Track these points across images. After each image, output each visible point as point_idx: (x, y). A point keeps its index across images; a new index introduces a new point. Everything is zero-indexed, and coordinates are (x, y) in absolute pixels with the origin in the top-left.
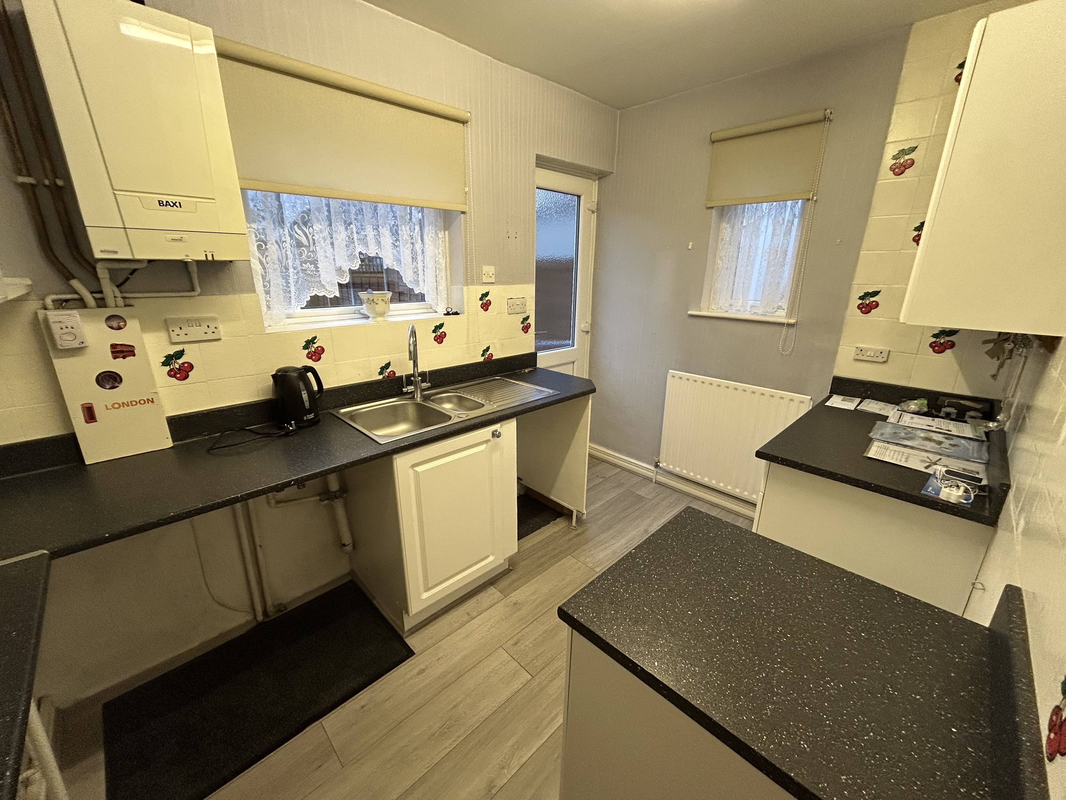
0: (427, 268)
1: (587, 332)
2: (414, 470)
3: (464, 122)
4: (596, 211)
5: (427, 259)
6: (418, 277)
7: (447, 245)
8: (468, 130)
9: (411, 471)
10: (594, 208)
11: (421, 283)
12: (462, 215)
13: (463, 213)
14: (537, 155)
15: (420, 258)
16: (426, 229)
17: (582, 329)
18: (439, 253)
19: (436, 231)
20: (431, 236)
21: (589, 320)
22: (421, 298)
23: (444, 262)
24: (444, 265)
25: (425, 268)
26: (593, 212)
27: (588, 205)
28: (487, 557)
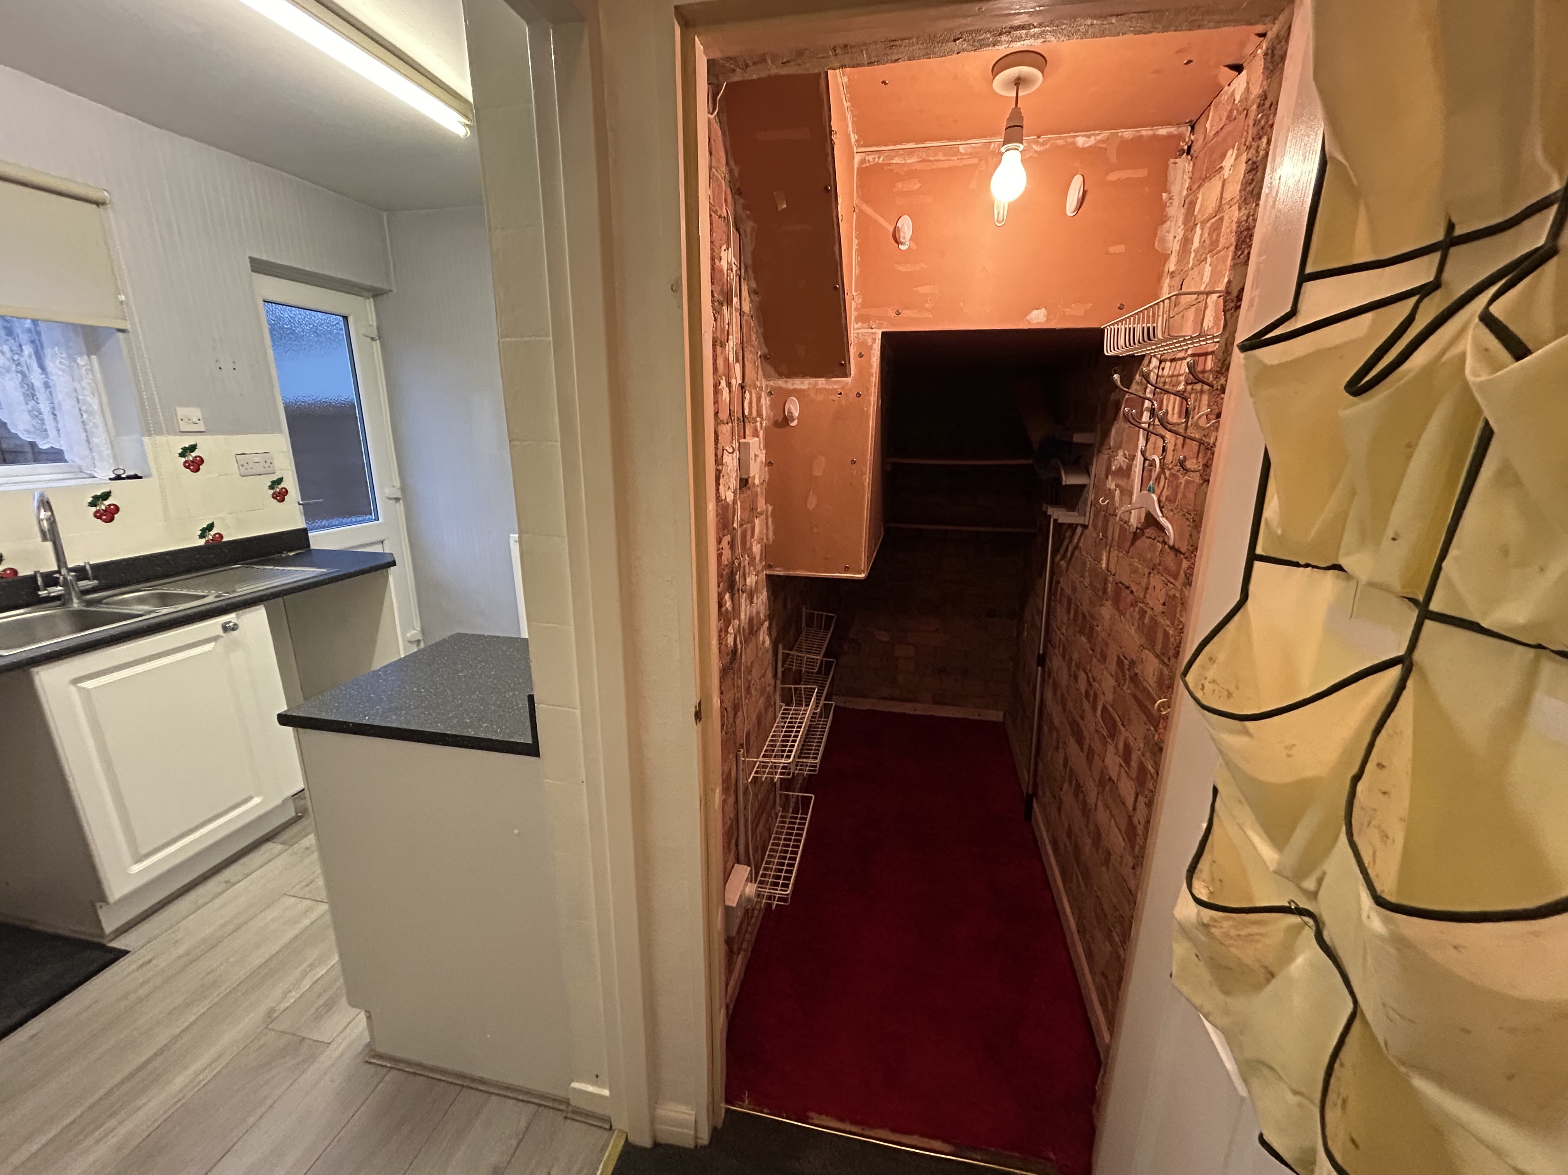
0: (60, 410)
1: (397, 499)
2: (78, 687)
3: (98, 203)
4: (377, 338)
5: (59, 397)
6: (43, 424)
7: (98, 376)
8: (109, 213)
9: (73, 689)
10: (375, 334)
11: (52, 433)
12: (120, 334)
13: (123, 331)
14: (250, 257)
15: (42, 395)
16: (48, 352)
17: (388, 496)
18: (84, 389)
19: (69, 356)
20: (61, 363)
21: (398, 484)
22: (55, 456)
23: (96, 401)
24: (96, 407)
25: (57, 409)
26: (373, 339)
27: (363, 331)
28: (250, 798)
